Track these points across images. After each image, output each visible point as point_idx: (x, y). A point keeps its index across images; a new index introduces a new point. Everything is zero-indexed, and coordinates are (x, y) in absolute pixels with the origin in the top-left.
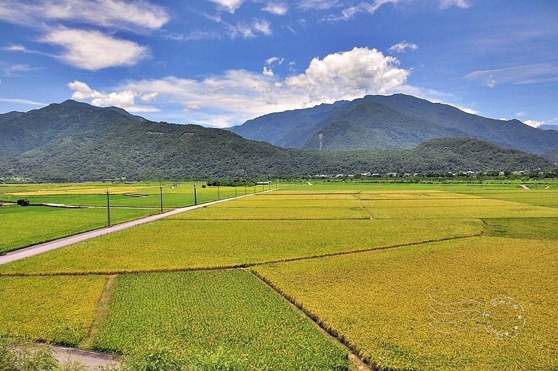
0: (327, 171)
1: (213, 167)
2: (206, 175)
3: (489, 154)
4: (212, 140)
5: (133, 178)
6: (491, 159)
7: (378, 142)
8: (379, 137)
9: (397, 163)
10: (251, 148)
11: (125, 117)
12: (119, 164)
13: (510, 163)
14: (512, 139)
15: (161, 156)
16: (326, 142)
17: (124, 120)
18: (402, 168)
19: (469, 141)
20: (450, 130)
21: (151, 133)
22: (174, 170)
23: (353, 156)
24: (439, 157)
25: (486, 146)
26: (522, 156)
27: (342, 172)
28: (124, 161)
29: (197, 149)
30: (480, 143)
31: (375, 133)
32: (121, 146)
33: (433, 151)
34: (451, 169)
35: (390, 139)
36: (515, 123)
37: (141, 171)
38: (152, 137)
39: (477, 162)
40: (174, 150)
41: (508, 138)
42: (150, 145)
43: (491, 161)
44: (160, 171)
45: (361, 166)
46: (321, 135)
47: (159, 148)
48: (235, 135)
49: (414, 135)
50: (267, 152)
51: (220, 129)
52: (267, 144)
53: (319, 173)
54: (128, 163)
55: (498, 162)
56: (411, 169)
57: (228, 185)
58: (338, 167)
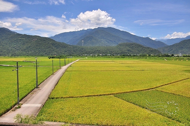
0: (86, 53)
1: (45, 51)
2: (42, 54)
3: (141, 48)
4: (44, 41)
5: (14, 55)
6: (141, 50)
7: (103, 44)
8: (103, 42)
9: (110, 51)
10: (59, 45)
11: (9, 32)
12: (8, 50)
13: (148, 52)
14: (147, 44)
15: (25, 47)
16: (85, 43)
17: (9, 33)
18: (112, 53)
19: (134, 44)
20: (127, 40)
21: (20, 38)
22: (30, 52)
23: (95, 48)
24: (125, 49)
25: (139, 46)
26: (151, 49)
27: (92, 54)
28: (10, 49)
29: (39, 45)
30: (138, 45)
31: (102, 40)
32: (8, 43)
33: (122, 47)
34: (129, 53)
35: (107, 43)
36: (148, 38)
37: (17, 52)
38: (21, 40)
39: (137, 51)
40: (30, 45)
41: (146, 43)
42: (20, 43)
43: (142, 51)
44: (24, 53)
45: (98, 52)
46: (83, 41)
47: (24, 44)
48: (52, 40)
49: (115, 42)
50: (64, 46)
51: (47, 38)
52: (64, 43)
53: (83, 54)
54: (11, 50)
55: (144, 51)
56: (116, 53)
57: (58, 58)
58: (90, 52)
